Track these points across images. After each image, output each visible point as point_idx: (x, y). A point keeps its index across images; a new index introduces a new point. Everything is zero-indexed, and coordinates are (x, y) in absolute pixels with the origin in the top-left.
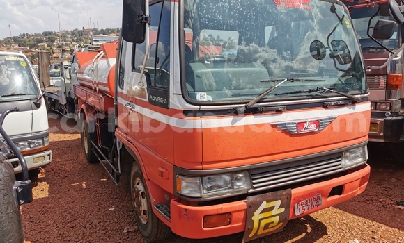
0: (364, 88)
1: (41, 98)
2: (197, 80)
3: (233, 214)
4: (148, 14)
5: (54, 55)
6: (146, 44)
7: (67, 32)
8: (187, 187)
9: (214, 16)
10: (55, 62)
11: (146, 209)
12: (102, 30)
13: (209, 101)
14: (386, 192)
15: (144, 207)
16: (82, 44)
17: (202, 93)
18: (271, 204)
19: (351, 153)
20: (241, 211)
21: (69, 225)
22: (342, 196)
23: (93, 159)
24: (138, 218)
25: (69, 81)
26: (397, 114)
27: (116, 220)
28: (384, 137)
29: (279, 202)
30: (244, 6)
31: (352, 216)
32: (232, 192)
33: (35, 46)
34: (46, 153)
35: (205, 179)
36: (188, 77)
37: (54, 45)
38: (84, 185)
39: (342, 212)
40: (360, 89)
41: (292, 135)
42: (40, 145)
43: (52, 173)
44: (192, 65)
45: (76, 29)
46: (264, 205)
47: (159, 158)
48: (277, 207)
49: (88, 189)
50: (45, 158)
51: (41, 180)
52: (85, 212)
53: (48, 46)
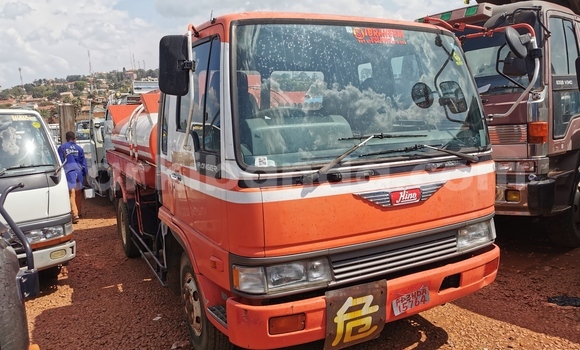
0: (483, 143)
1: (59, 170)
2: (255, 140)
3: (308, 315)
4: (191, 58)
5: (83, 109)
6: (190, 96)
7: (101, 76)
8: (246, 280)
9: (276, 58)
10: (82, 119)
11: (199, 315)
12: (151, 71)
13: (272, 167)
14: (534, 285)
15: (197, 312)
16: (118, 94)
17: (262, 158)
18: (359, 301)
19: (470, 230)
20: (319, 310)
21: (99, 341)
22: (459, 288)
23: (133, 252)
24: (190, 328)
25: (101, 145)
26: (544, 176)
27: (161, 333)
28: (529, 208)
29: (370, 299)
30: (315, 43)
31: (484, 318)
32: (307, 286)
33: (55, 96)
34: (68, 244)
35: (269, 269)
36: (243, 136)
37: (82, 95)
38: (120, 288)
39: (471, 313)
40: (478, 145)
41: (385, 209)
42: (59, 234)
43: (77, 272)
44: (249, 121)
45: (114, 71)
46: (350, 302)
47: (211, 245)
48: (368, 305)
49: (126, 293)
50: (66, 252)
51: (62, 283)
52: (121, 324)
53: (75, 95)
